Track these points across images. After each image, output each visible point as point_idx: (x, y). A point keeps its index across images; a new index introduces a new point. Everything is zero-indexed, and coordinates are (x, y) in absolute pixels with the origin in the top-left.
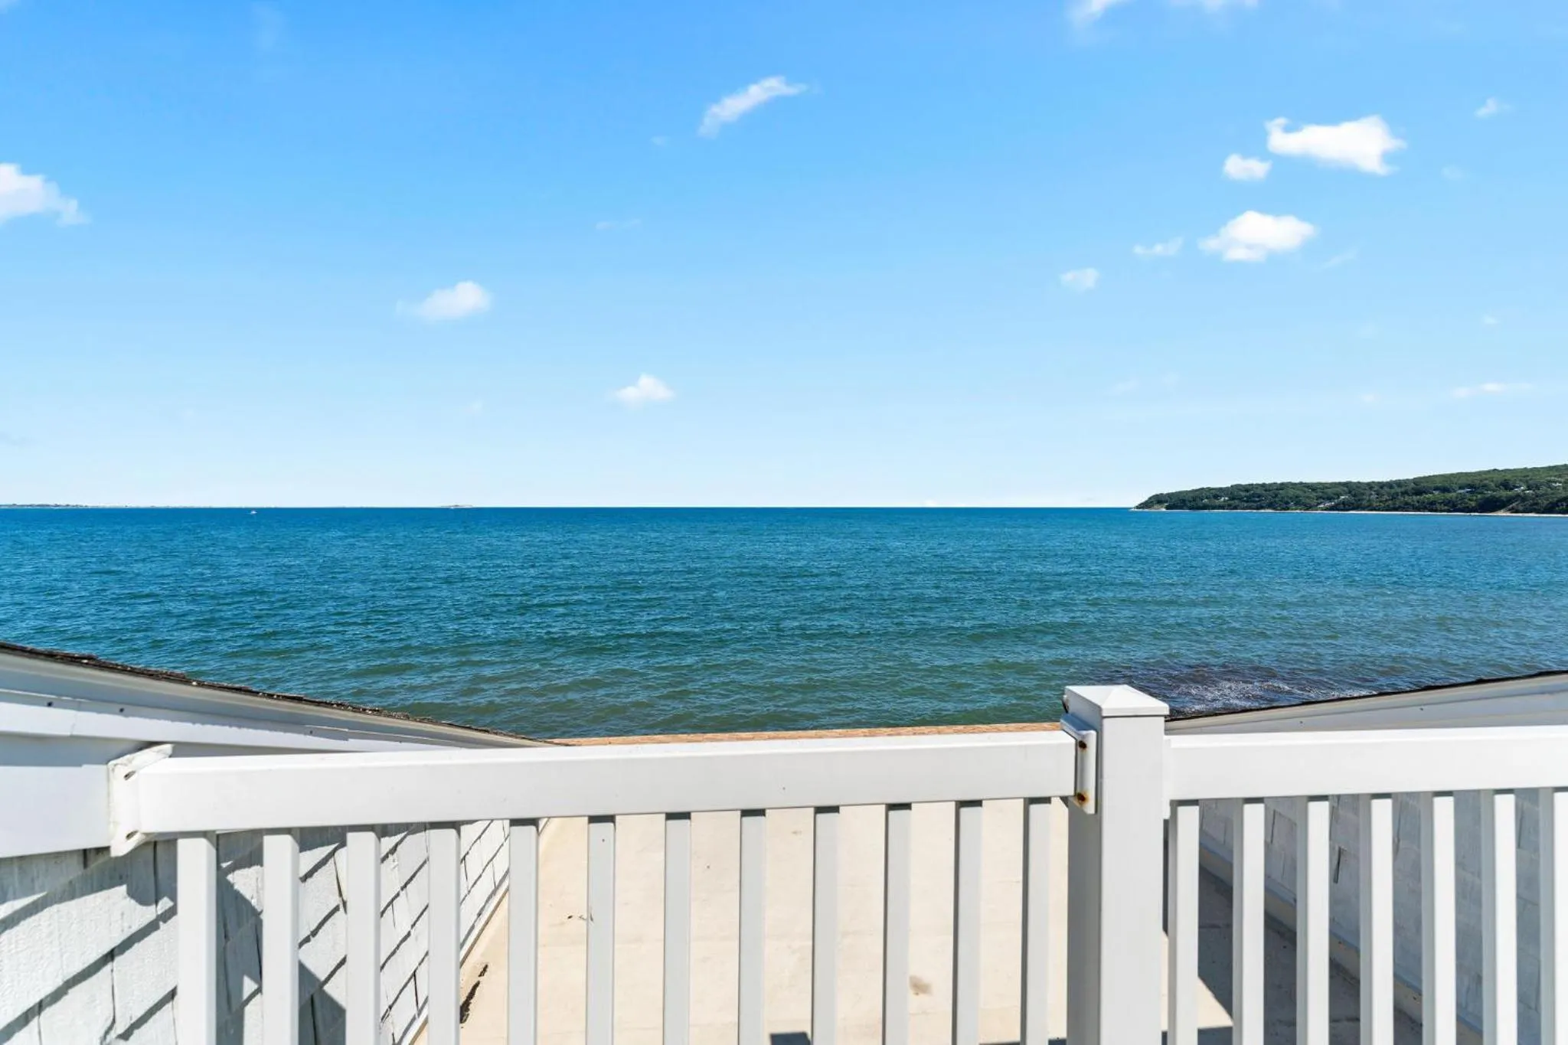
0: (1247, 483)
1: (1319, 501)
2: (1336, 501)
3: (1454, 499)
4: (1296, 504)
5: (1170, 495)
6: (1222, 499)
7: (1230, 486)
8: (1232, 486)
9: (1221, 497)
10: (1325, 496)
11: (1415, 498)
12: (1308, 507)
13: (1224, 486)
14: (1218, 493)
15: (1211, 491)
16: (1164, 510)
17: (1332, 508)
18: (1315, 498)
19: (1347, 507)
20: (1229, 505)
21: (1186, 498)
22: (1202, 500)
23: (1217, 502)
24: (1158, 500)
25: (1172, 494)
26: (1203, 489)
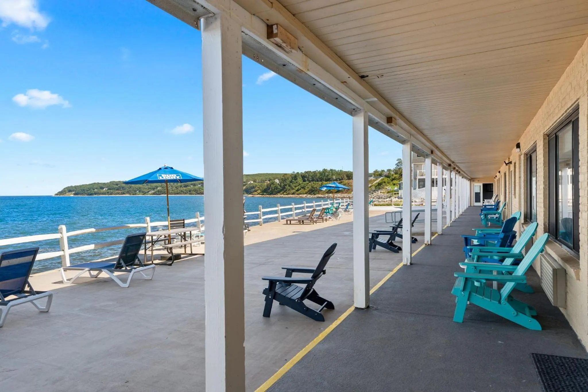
0: (118, 181)
1: (149, 190)
2: (156, 190)
3: (197, 189)
4: (140, 191)
5: (76, 187)
6: (105, 189)
7: (109, 182)
8: (110, 182)
9: (104, 188)
10: (152, 187)
11: (185, 188)
12: (144, 193)
13: (106, 182)
14: (103, 186)
15: (99, 185)
16: (72, 195)
17: (154, 194)
18: (147, 188)
19: (160, 193)
20: (108, 193)
21: (85, 189)
22: (94, 190)
23: (102, 191)
24: (69, 190)
25: (78, 186)
26: (95, 183)
